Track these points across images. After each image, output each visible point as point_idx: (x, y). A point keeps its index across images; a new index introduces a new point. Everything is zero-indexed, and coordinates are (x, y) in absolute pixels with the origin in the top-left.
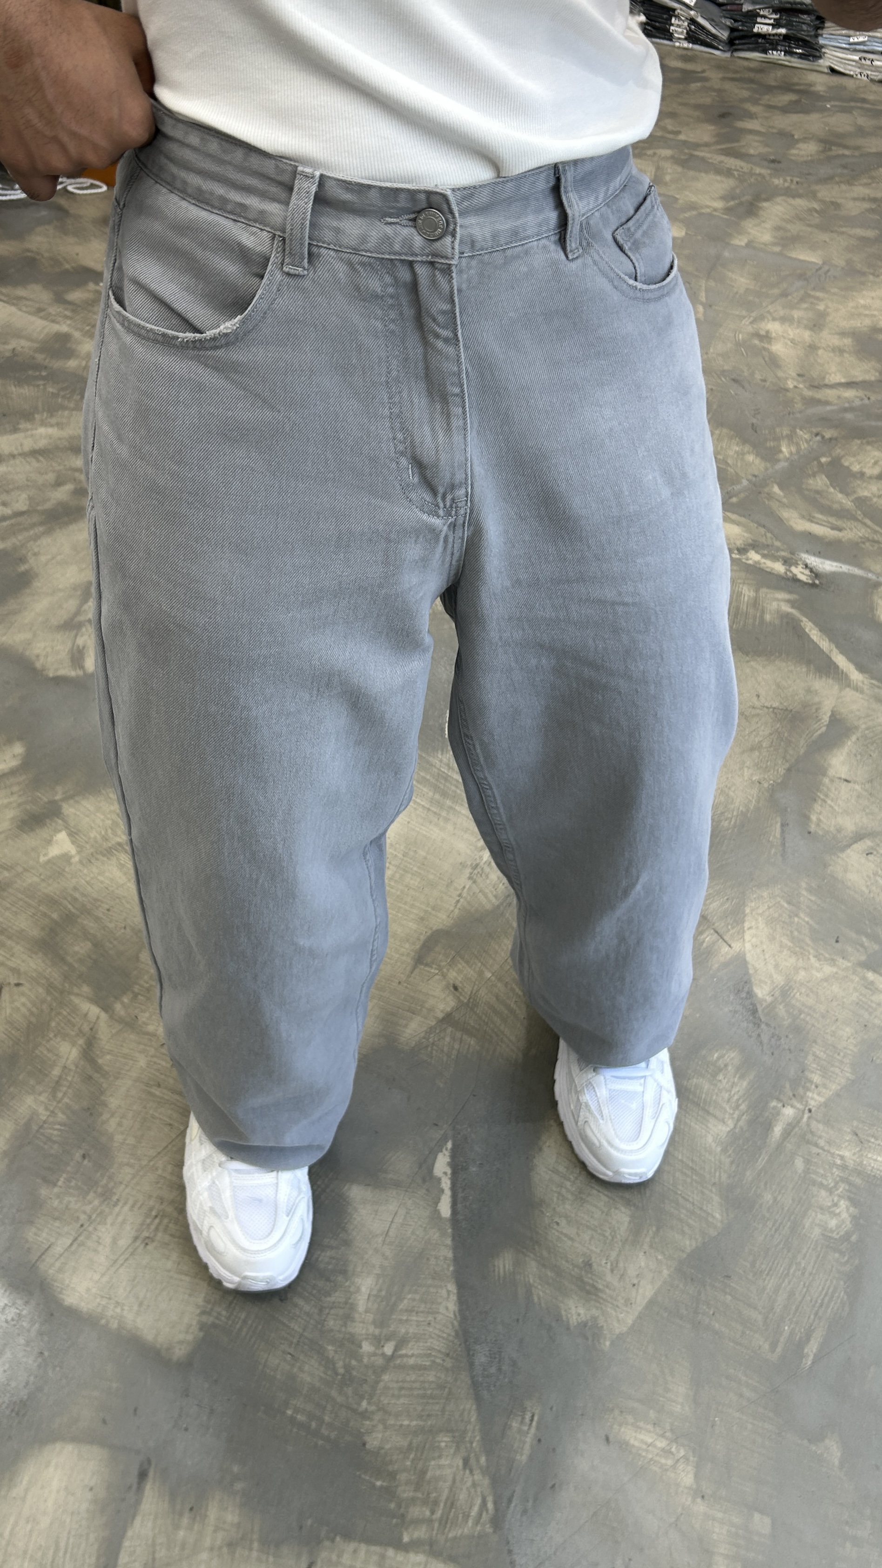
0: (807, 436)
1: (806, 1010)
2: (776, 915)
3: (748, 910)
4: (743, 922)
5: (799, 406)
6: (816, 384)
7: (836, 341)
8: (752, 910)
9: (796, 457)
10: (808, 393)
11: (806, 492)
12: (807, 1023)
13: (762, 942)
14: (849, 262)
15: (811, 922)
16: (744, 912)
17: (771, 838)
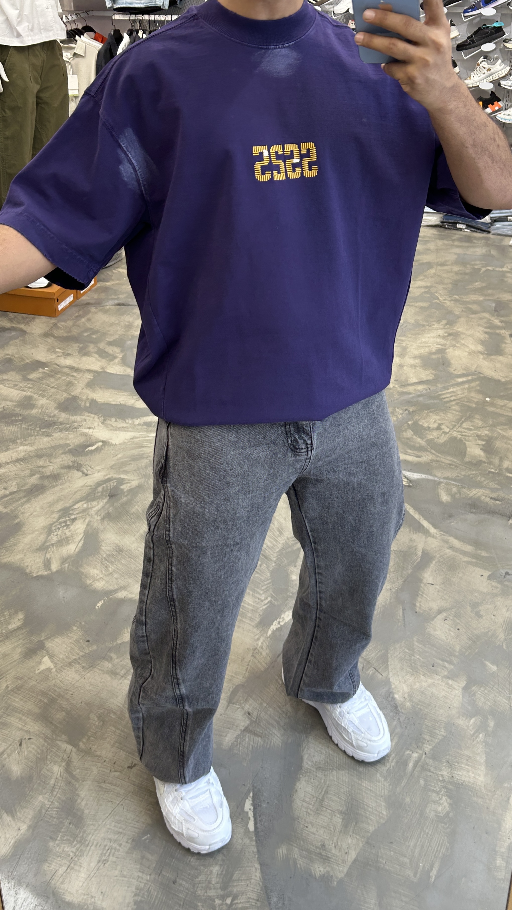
0: (401, 412)
1: (421, 703)
2: (403, 656)
3: (389, 655)
4: (387, 661)
5: (396, 396)
6: (404, 384)
7: (412, 361)
8: (391, 655)
9: (396, 422)
10: (400, 390)
11: (403, 440)
12: (421, 710)
13: (397, 672)
14: (416, 321)
15: (420, 658)
16: (387, 656)
17: (398, 618)
